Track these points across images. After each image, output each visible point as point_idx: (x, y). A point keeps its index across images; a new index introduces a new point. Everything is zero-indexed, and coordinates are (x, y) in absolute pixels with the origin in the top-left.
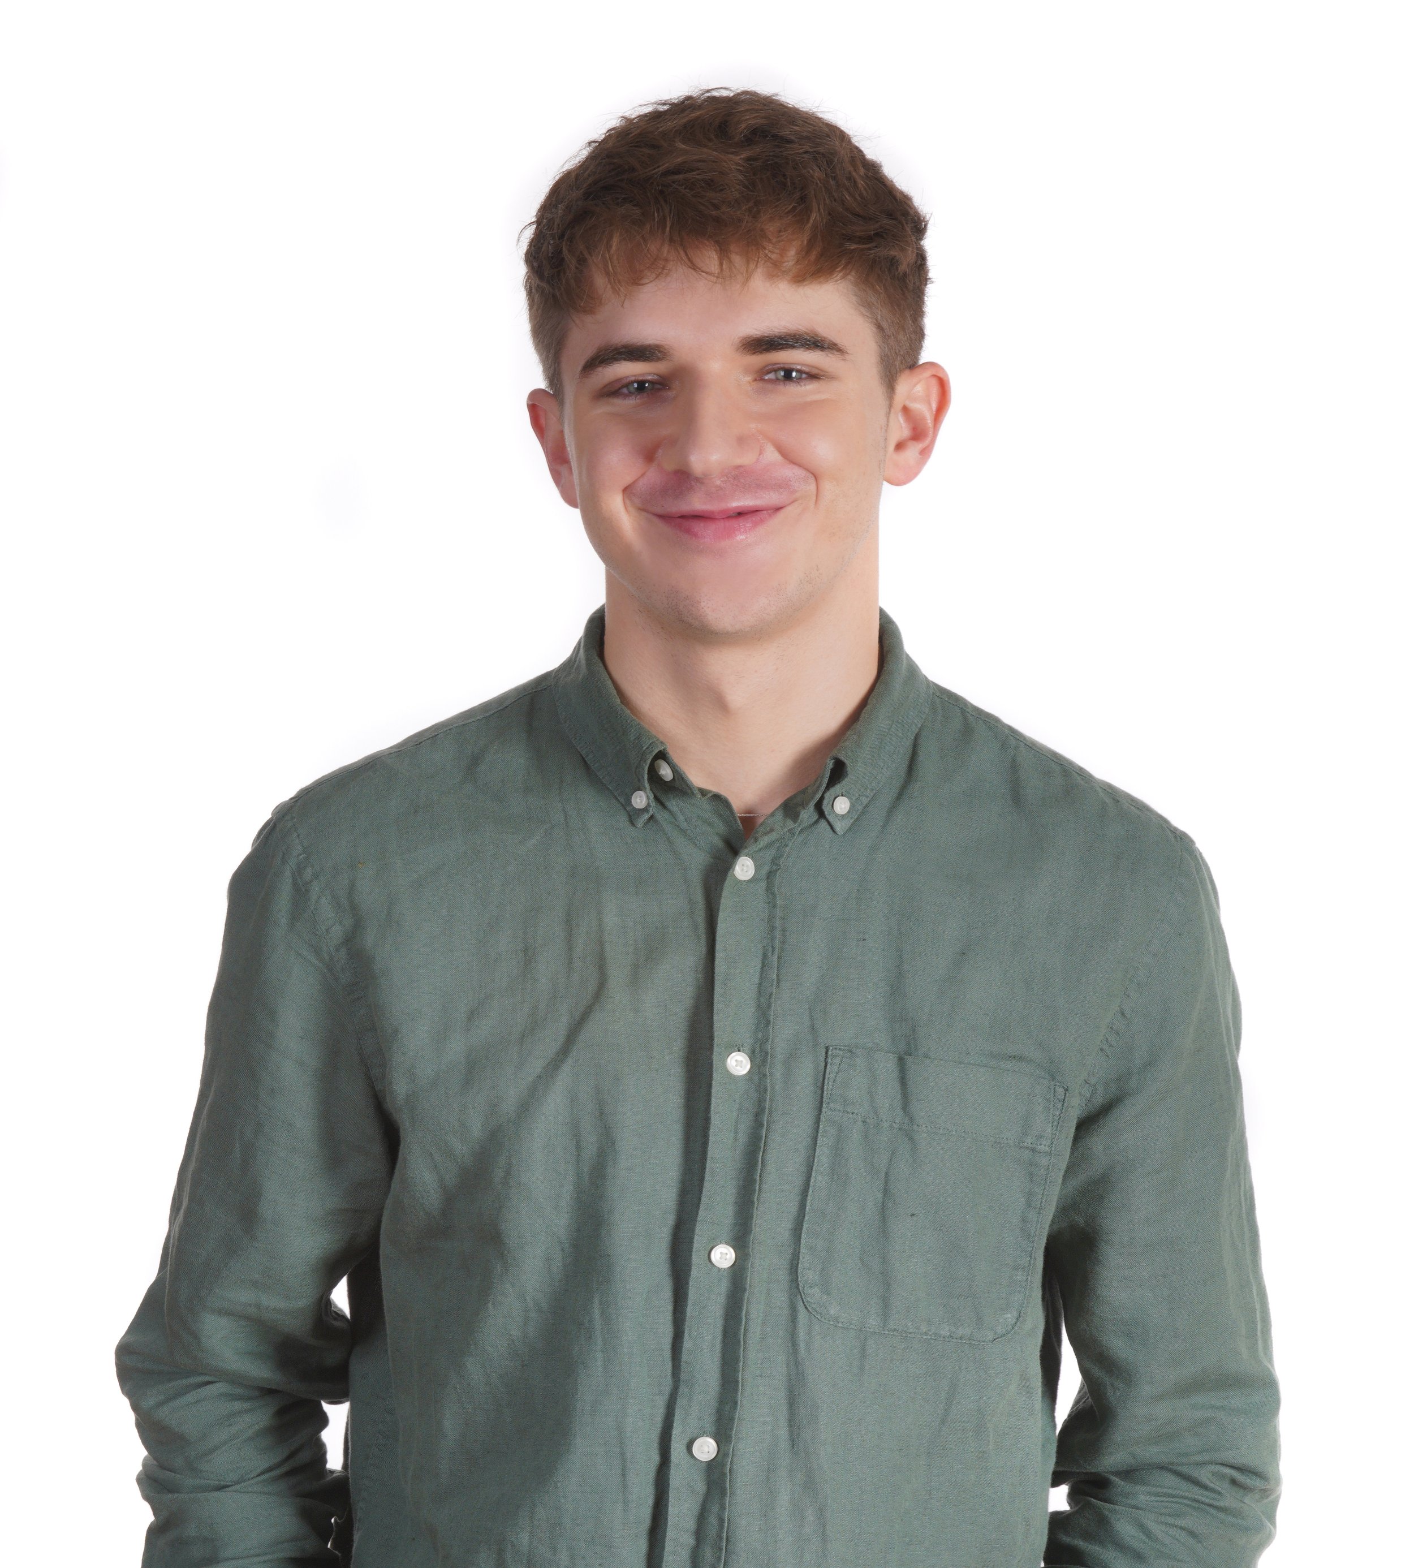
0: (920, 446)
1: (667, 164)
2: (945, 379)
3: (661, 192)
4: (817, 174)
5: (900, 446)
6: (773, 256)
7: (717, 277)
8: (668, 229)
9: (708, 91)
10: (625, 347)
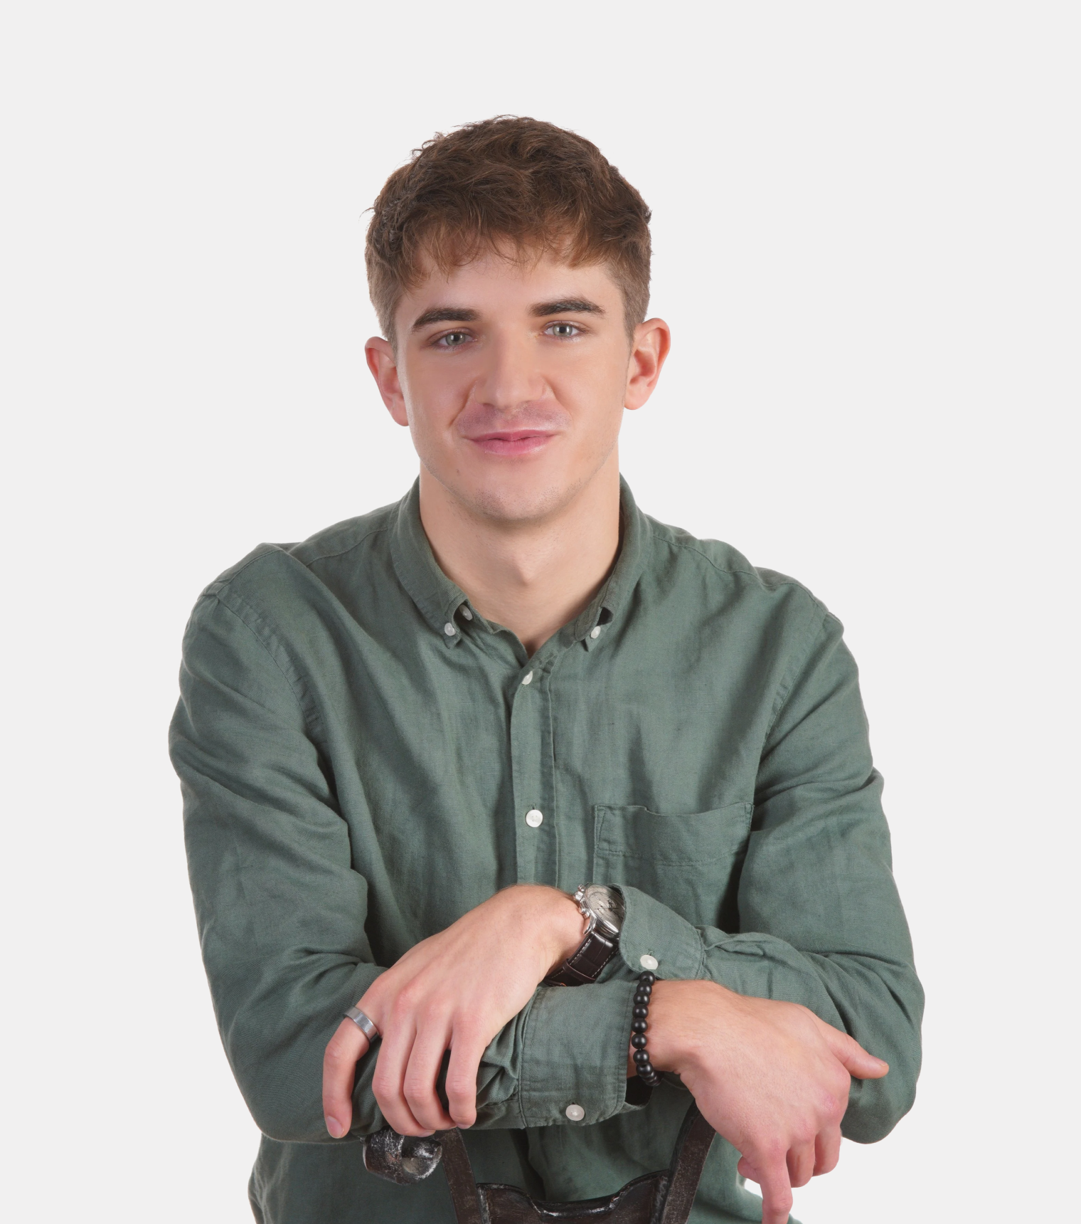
0: (647, 380)
1: (479, 175)
2: (667, 330)
3: (474, 197)
4: (582, 182)
5: (634, 381)
6: (554, 246)
7: (516, 261)
8: (480, 225)
9: (500, 117)
10: (446, 310)
